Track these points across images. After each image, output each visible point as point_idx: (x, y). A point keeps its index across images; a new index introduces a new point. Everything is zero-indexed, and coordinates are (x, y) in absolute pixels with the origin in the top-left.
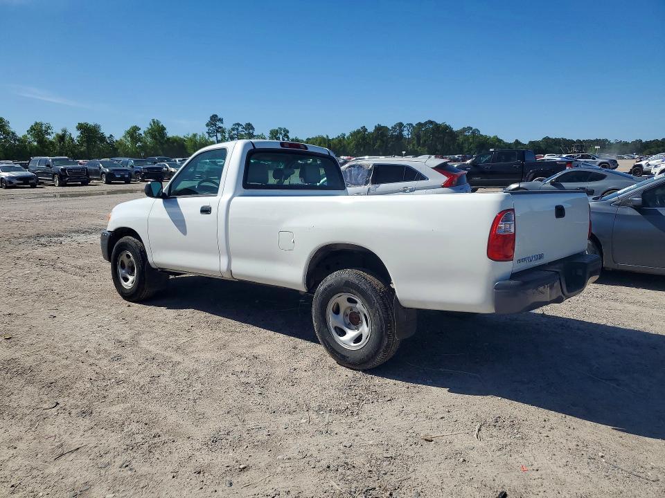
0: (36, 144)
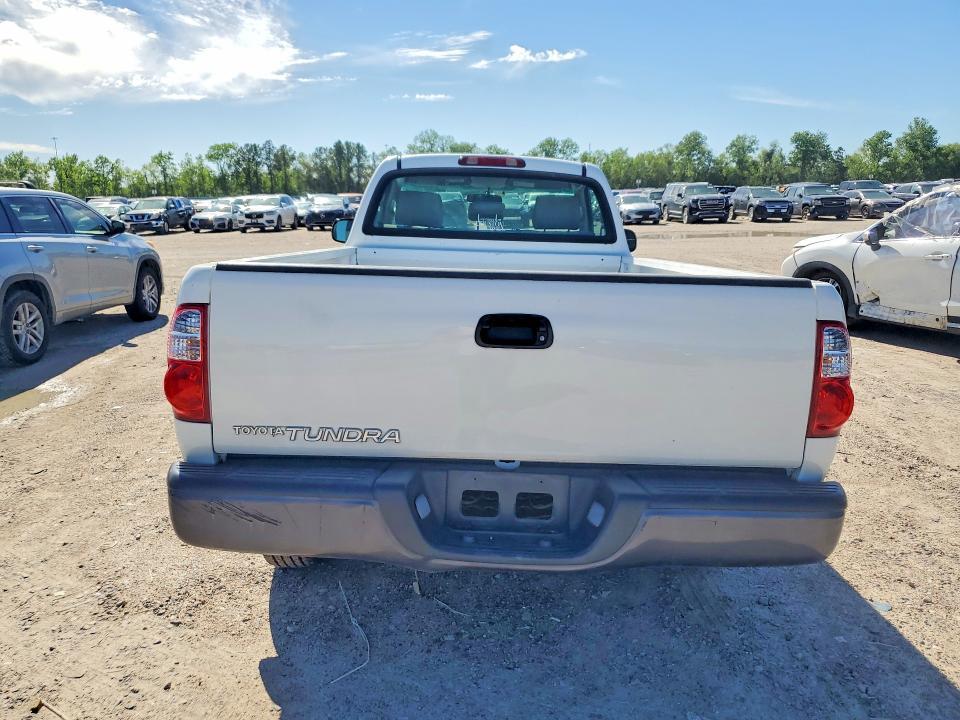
0: (734, 165)
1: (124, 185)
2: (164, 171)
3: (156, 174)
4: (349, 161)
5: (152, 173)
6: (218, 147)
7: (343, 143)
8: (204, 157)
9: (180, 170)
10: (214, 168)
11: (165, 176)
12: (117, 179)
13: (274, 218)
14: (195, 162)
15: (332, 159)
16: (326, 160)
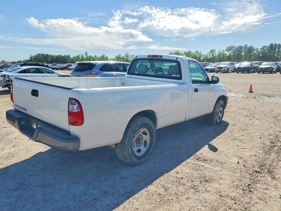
1: (201, 58)
2: (213, 55)
3: (211, 55)
4: (275, 50)
5: (209, 55)
6: (230, 47)
7: (273, 44)
8: (225, 50)
9: (217, 54)
10: (227, 53)
11: (213, 56)
12: (200, 57)
13: (226, 69)
14: (222, 52)
15: (268, 49)
16: (265, 50)
